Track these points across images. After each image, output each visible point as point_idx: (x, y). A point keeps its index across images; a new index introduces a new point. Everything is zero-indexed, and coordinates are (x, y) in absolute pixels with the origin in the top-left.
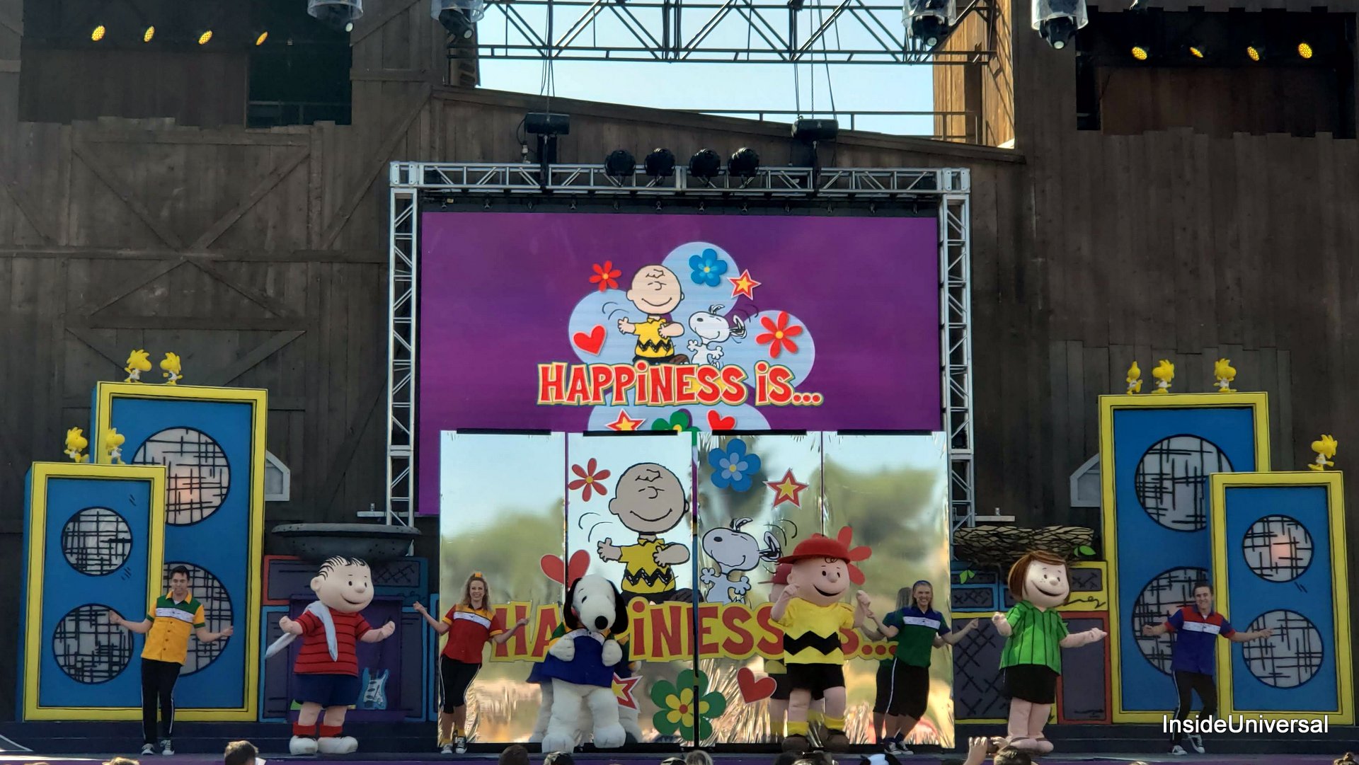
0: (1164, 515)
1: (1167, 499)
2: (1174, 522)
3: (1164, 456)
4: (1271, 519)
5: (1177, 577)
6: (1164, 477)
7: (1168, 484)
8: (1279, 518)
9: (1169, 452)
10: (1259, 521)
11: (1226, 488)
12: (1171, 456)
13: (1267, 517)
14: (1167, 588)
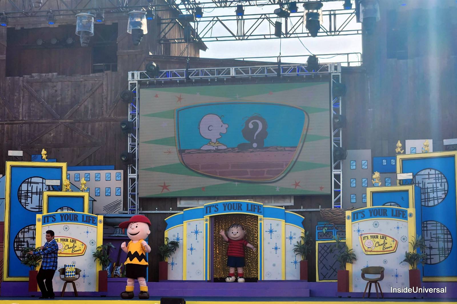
0: (28, 205)
1: (29, 199)
2: (31, 208)
3: (29, 184)
4: (64, 208)
5: (31, 228)
6: (29, 192)
7: (30, 194)
8: (67, 208)
9: (31, 183)
10: (60, 209)
11: (48, 197)
12: (32, 184)
13: (62, 207)
14: (28, 232)
